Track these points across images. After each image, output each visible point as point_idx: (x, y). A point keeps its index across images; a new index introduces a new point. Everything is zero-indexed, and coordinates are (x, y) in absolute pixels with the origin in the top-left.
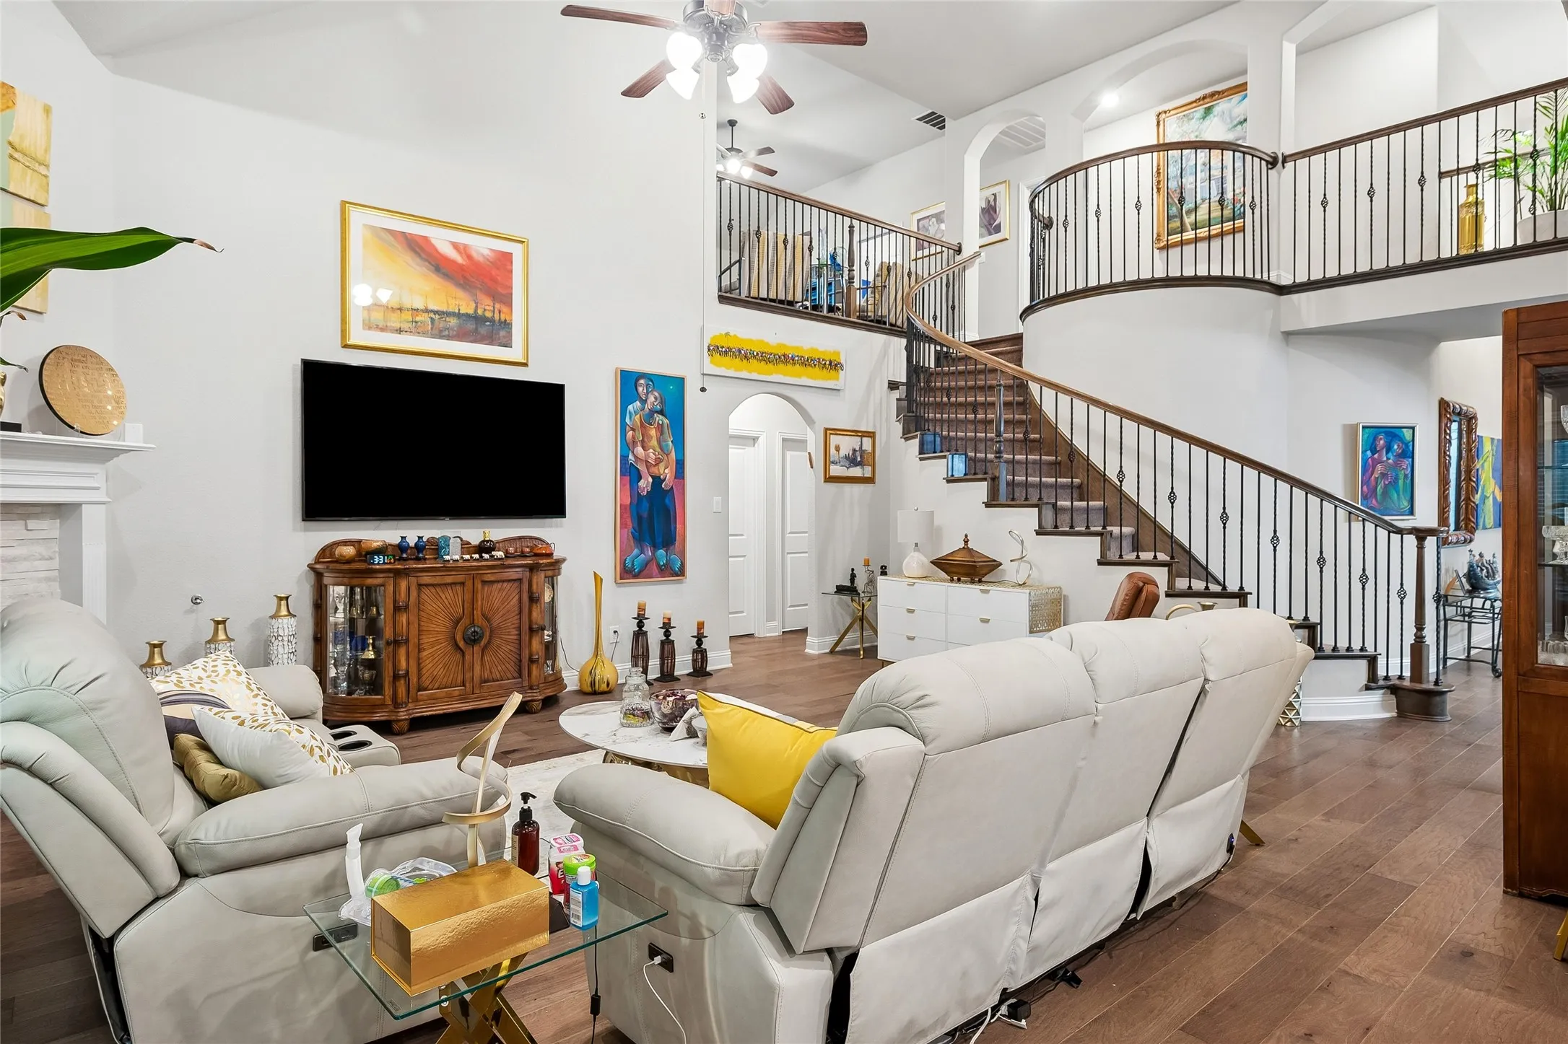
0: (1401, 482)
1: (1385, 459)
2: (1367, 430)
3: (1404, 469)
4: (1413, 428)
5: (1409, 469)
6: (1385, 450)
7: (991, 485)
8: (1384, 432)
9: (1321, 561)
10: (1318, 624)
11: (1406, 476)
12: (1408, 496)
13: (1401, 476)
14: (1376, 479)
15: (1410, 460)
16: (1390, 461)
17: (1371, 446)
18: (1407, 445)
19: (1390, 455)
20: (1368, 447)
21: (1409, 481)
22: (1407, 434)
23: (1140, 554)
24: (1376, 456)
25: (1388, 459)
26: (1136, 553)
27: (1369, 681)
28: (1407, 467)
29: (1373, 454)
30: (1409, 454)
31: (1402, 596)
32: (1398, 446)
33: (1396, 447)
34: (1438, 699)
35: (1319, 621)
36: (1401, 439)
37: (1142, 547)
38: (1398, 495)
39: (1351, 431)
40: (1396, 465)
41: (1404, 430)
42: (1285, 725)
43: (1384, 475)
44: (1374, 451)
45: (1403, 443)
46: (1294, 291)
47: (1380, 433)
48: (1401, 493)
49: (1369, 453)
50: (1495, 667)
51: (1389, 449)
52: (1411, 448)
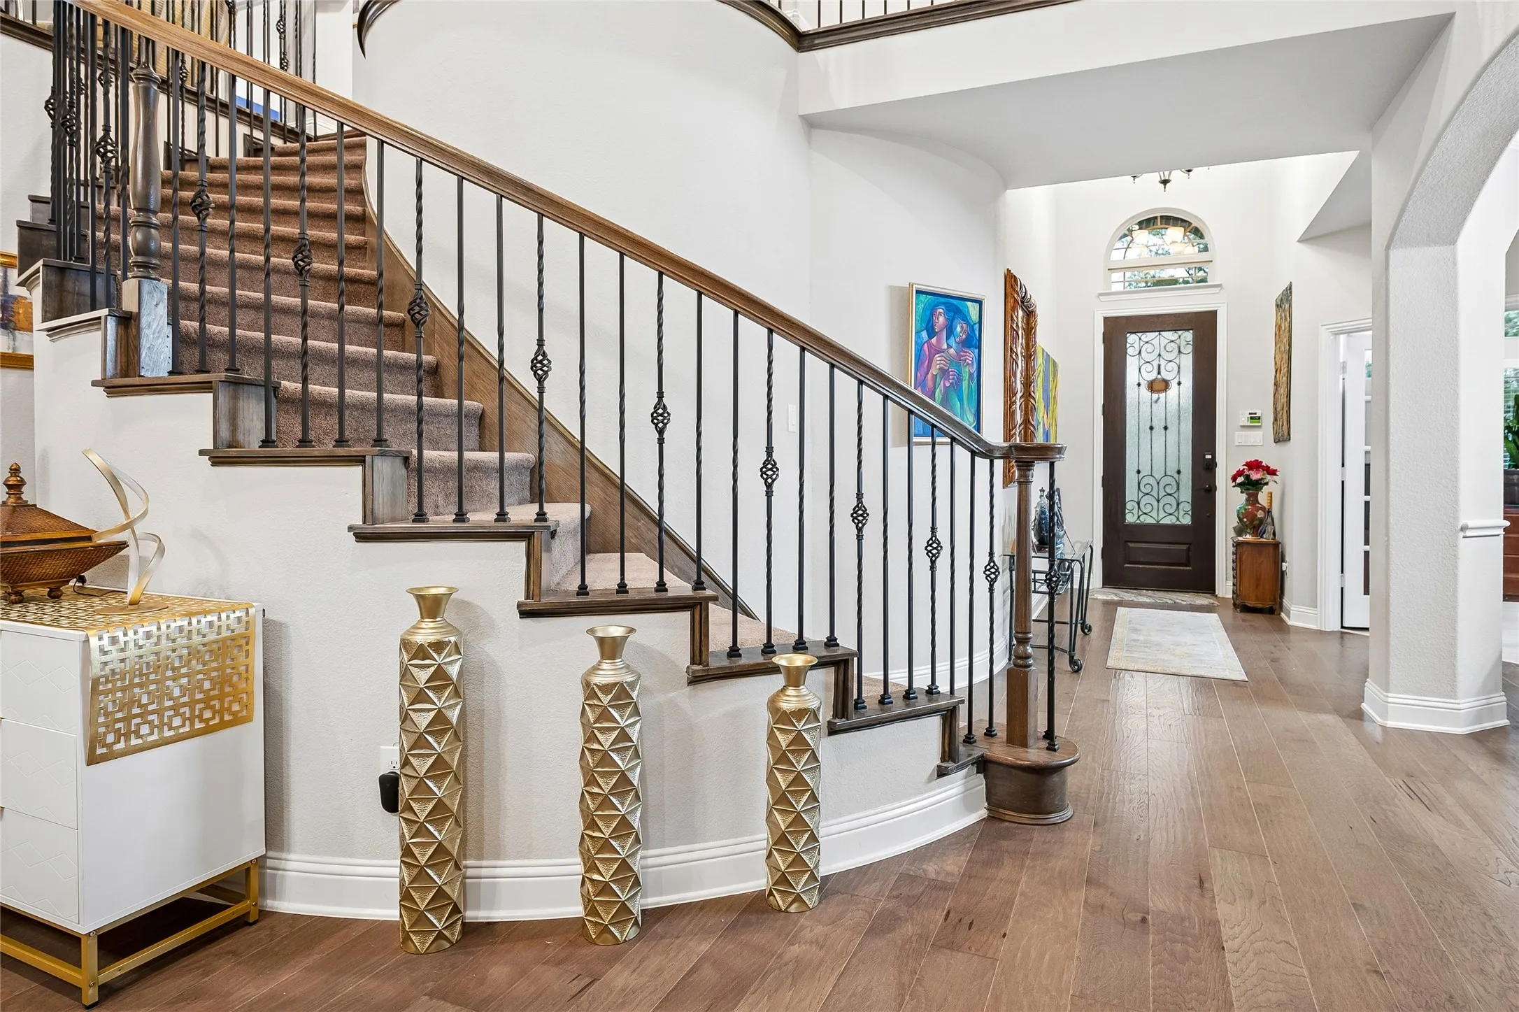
0: (965, 384)
1: (945, 346)
2: (923, 297)
3: (968, 364)
4: (980, 303)
5: (975, 366)
6: (945, 333)
7: (118, 339)
8: (944, 304)
9: (859, 515)
10: (853, 655)
11: (971, 375)
12: (974, 410)
13: (966, 376)
14: (935, 377)
15: (977, 351)
16: (952, 351)
17: (927, 325)
18: (972, 327)
19: (952, 341)
20: (924, 326)
21: (974, 385)
22: (972, 309)
23: (548, 508)
24: (934, 340)
25: (949, 347)
26: (536, 507)
27: (943, 759)
28: (972, 361)
29: (930, 337)
30: (975, 342)
31: (993, 576)
32: (962, 327)
33: (959, 329)
34: (1055, 778)
35: (856, 649)
36: (965, 318)
37: (550, 494)
38: (962, 404)
39: (901, 297)
40: (958, 360)
41: (969, 304)
42: (786, 911)
43: (944, 373)
44: (932, 333)
45: (968, 323)
46: (818, 44)
47: (938, 305)
48: (965, 402)
49: (924, 335)
50: (1073, 657)
51: (950, 332)
52: (977, 332)
